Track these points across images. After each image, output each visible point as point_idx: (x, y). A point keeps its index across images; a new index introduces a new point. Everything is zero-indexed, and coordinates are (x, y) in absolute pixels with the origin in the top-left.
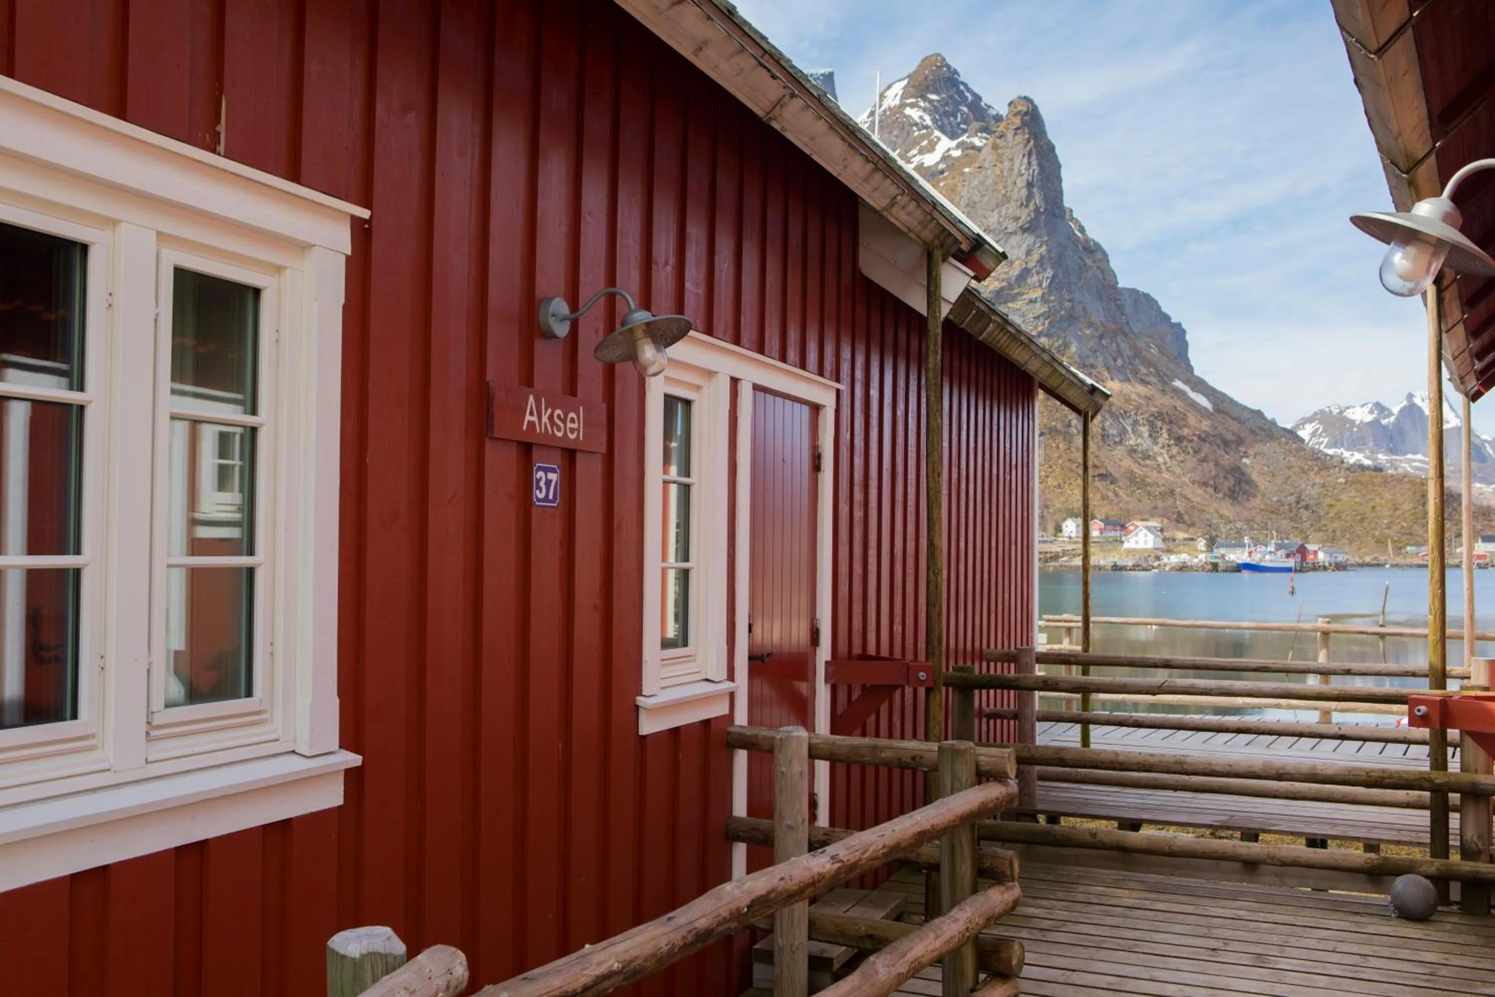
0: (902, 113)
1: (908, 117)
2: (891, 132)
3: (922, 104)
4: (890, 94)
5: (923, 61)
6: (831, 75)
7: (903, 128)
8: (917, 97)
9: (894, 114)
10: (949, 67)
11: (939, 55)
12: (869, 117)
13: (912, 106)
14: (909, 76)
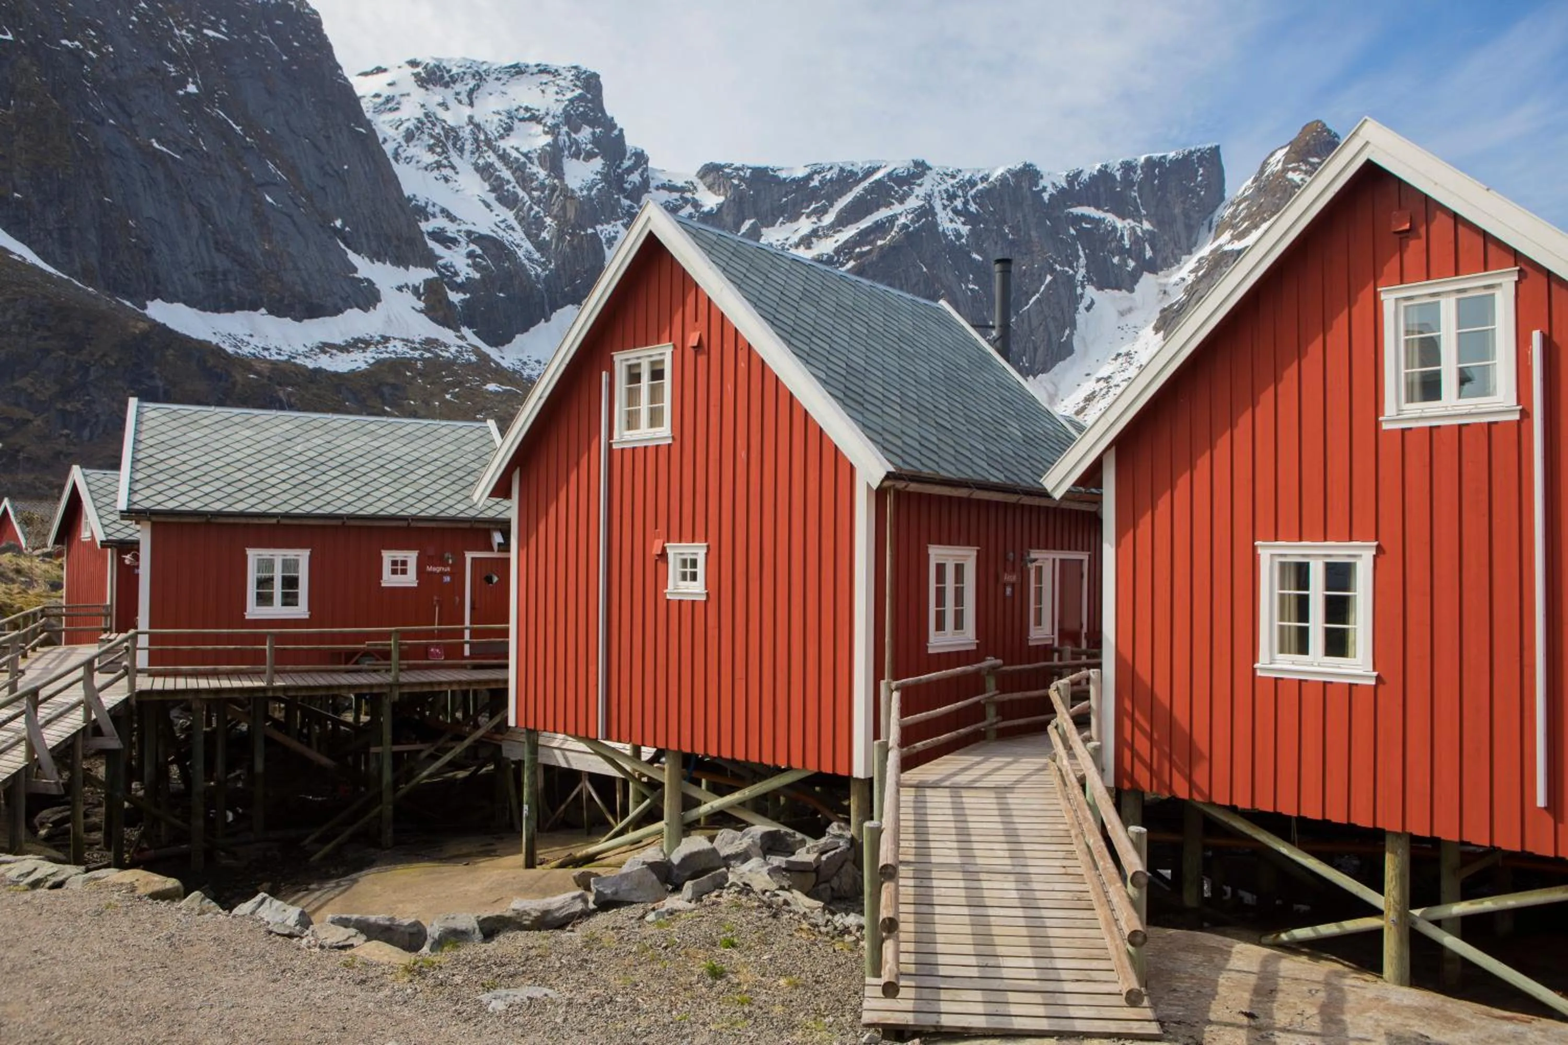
0: (1284, 177)
1: (1292, 180)
2: (1274, 196)
3: (1303, 168)
4: (1273, 160)
5: (1304, 128)
6: (1218, 148)
7: (1286, 190)
8: (1298, 162)
9: (1278, 178)
10: (1329, 131)
11: (1318, 121)
12: (1253, 183)
13: (1294, 170)
14: (1291, 143)
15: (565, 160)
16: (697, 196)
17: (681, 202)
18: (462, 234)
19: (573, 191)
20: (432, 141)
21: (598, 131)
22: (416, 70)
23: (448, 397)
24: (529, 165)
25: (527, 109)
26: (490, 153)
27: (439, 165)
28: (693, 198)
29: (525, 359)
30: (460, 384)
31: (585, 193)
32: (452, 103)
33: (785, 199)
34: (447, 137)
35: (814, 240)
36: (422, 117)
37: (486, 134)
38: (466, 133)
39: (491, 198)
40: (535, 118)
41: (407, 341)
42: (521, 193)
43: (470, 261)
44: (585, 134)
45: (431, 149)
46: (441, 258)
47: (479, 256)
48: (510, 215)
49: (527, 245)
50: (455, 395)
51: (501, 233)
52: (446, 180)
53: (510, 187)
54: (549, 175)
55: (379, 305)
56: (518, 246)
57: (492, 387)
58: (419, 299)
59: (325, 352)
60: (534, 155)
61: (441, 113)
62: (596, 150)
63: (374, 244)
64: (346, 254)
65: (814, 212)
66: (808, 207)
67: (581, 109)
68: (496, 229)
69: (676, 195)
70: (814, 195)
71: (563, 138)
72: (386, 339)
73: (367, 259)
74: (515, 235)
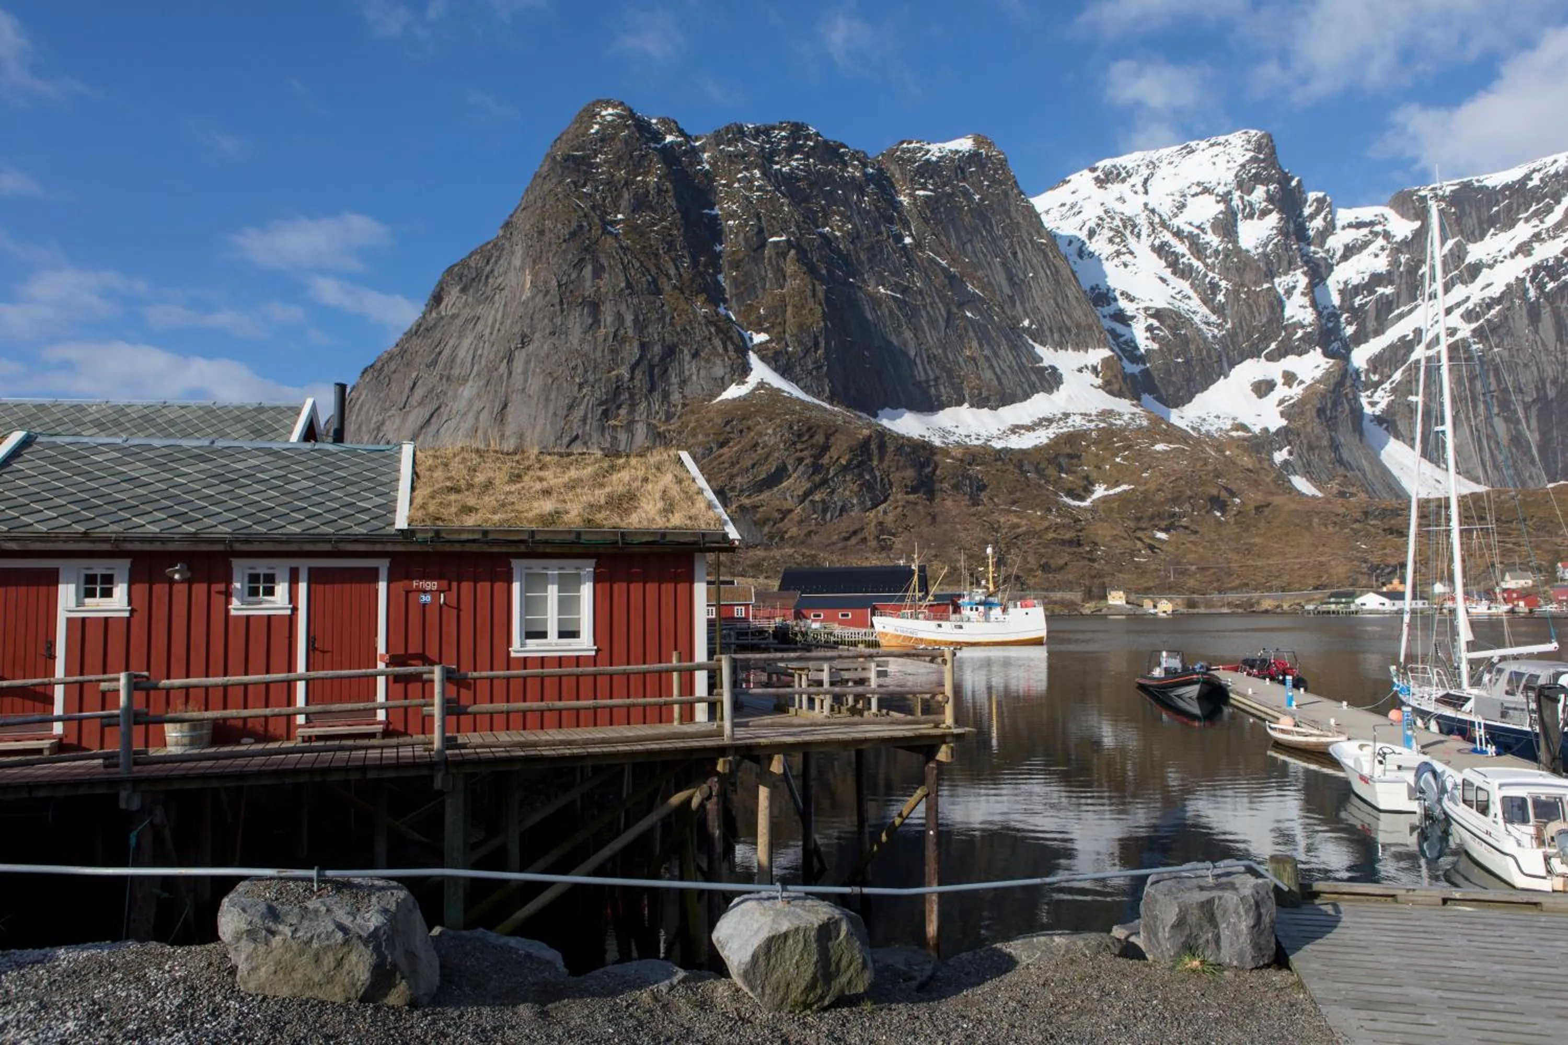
15: (1239, 223)
16: (1388, 228)
17: (1370, 237)
18: (1141, 311)
19: (1248, 251)
20: (1112, 234)
21: (1272, 187)
22: (1095, 174)
23: (1118, 460)
24: (1202, 236)
25: (1198, 184)
26: (1165, 232)
27: (1118, 254)
28: (1385, 231)
29: (1205, 416)
30: (1128, 447)
31: (1260, 250)
32: (1128, 195)
33: (1495, 209)
34: (1125, 227)
35: (1536, 245)
36: (1102, 214)
37: (1160, 216)
38: (1142, 221)
39: (1167, 273)
40: (1206, 191)
41: (1086, 415)
42: (1196, 263)
43: (1148, 334)
44: (1259, 194)
45: (1111, 241)
46: (1122, 336)
47: (1157, 328)
48: (1185, 285)
49: (1205, 310)
50: (1125, 458)
51: (1177, 303)
52: (1126, 265)
53: (1185, 260)
54: (1222, 241)
55: (1061, 387)
56: (1194, 313)
57: (1160, 447)
58: (1097, 376)
59: (1015, 433)
60: (1207, 226)
61: (1119, 207)
62: (1271, 207)
63: (1056, 336)
64: (1033, 347)
65: (1536, 214)
66: (1527, 210)
67: (1253, 171)
68: (1171, 300)
69: (1365, 231)
70: (1535, 195)
71: (1236, 202)
72: (1067, 415)
73: (1051, 350)
74: (1191, 303)
